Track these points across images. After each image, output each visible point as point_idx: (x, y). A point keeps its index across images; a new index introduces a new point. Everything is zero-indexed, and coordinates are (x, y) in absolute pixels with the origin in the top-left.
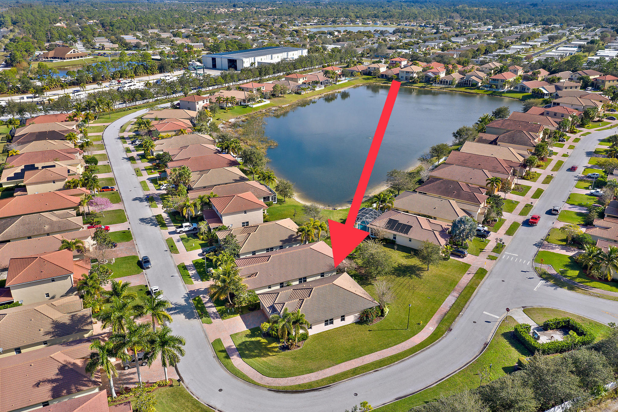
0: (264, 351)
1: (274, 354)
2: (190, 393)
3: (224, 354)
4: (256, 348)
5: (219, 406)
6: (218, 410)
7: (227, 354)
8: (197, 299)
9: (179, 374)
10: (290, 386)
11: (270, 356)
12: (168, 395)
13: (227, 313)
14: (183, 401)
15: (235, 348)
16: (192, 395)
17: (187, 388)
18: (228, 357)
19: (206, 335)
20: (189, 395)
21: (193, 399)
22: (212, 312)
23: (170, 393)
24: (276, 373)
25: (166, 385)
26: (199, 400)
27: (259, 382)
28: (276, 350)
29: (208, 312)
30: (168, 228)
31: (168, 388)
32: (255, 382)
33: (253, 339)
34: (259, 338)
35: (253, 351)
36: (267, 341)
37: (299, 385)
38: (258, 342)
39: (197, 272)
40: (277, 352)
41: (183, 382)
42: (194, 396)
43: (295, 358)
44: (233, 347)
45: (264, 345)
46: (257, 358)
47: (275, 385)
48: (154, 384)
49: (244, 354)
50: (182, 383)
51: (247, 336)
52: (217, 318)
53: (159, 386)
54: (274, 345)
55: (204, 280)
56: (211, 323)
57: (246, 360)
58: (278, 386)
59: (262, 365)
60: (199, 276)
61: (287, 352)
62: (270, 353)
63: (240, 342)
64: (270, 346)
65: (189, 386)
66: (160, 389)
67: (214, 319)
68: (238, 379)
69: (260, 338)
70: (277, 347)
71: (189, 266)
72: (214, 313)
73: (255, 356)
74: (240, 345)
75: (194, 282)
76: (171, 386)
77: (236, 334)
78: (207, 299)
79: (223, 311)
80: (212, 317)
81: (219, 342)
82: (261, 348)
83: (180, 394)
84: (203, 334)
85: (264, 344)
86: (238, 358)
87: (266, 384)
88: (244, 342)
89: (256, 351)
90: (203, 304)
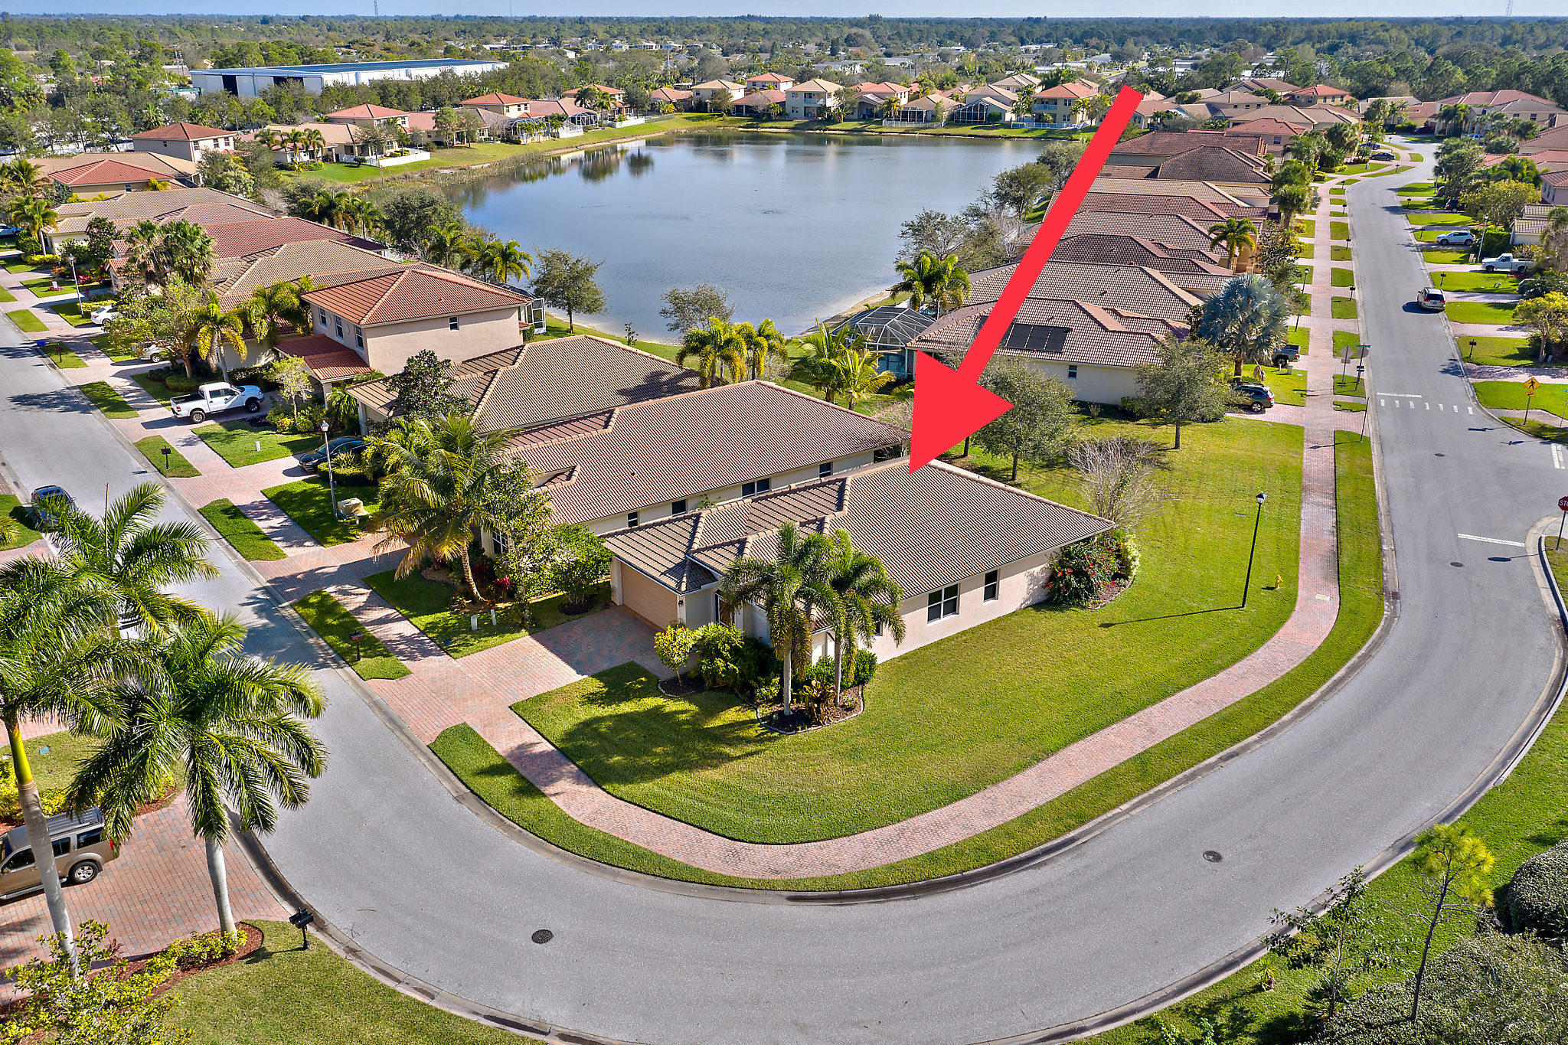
0: (700, 746)
1: (751, 748)
2: (373, 974)
3: (506, 782)
4: (654, 738)
5: (560, 1016)
6: (564, 1037)
7: (522, 778)
8: (313, 600)
9: (290, 897)
10: (891, 867)
11: (731, 759)
12: (246, 1004)
13: (470, 630)
14: (345, 1020)
15: (549, 754)
16: (390, 984)
17: (353, 951)
18: (528, 789)
19: (392, 720)
20: (371, 984)
21: (399, 1004)
22: (394, 638)
23: (254, 993)
24: (796, 822)
25: (227, 954)
26: (433, 1004)
27: (729, 871)
28: (752, 732)
29: (377, 640)
30: (139, 412)
31: (237, 969)
32: (710, 875)
33: (627, 707)
34: (650, 702)
35: (647, 752)
36: (694, 708)
37: (932, 857)
38: (656, 713)
39: (294, 520)
40: (759, 740)
41: (322, 927)
42: (400, 989)
43: (853, 754)
44: (538, 749)
45: (687, 722)
46: (676, 776)
47: (817, 874)
48: (158, 960)
49: (610, 768)
50: (320, 936)
51: (591, 699)
52: (426, 653)
53: (188, 963)
54: (731, 715)
55: (330, 539)
56: (405, 673)
57: (624, 789)
58: (828, 874)
59: (711, 799)
60: (302, 532)
61: (806, 735)
62: (727, 750)
63: (566, 724)
64: (717, 723)
65: (359, 943)
66: (193, 979)
67: (412, 658)
68: (617, 875)
69: (660, 701)
70: (753, 722)
71: (253, 506)
72: (409, 640)
73: (663, 770)
74: (570, 736)
75: (287, 551)
76: (257, 955)
77: (539, 699)
78: (364, 598)
79: (445, 629)
80: (401, 653)
81: (463, 737)
82: (678, 733)
83: (319, 991)
84: (377, 720)
85: (683, 717)
86: (584, 789)
87: (769, 877)
88: (587, 724)
89: (659, 750)
90: (347, 614)
